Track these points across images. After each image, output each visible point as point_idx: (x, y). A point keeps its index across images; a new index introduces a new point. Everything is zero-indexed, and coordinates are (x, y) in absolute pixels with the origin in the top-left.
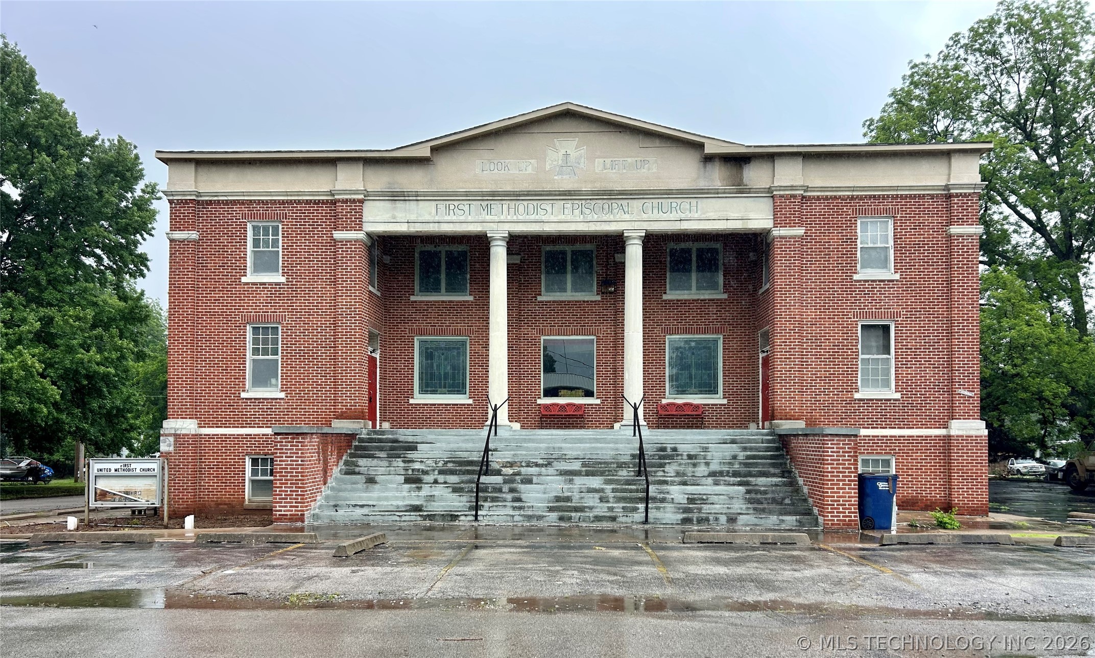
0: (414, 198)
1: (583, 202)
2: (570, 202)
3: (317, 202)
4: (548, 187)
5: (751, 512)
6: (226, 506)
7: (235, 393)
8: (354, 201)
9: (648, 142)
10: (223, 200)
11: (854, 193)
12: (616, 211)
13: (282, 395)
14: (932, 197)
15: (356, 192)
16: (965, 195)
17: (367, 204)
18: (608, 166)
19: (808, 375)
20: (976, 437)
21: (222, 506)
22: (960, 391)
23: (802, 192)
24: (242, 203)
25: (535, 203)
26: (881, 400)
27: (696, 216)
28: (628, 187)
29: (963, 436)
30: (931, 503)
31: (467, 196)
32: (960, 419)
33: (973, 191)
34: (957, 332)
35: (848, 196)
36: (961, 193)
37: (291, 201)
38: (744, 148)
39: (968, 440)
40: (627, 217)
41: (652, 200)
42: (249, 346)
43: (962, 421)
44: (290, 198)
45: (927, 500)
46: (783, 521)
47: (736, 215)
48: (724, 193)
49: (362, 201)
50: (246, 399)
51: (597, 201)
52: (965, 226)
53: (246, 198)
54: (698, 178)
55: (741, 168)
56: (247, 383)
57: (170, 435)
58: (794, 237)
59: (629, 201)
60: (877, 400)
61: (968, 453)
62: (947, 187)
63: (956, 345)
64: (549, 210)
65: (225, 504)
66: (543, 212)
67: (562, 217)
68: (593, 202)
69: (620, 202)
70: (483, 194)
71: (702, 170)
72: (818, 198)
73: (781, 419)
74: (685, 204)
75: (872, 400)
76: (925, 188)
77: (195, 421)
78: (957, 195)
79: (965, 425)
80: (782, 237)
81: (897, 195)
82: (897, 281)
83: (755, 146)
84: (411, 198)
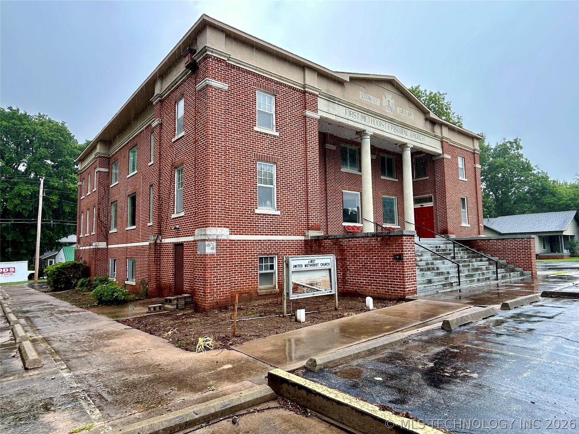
0: (338, 103)
1: (394, 126)
2: (391, 124)
3: (294, 89)
6: (246, 295)
7: (251, 210)
8: (314, 95)
9: (411, 105)
10: (242, 68)
11: (458, 146)
12: (403, 133)
13: (278, 213)
14: (471, 152)
15: (317, 90)
17: (319, 99)
18: (401, 111)
21: (244, 295)
23: (449, 141)
24: (254, 74)
25: (380, 121)
27: (424, 143)
28: (408, 123)
32: (481, 235)
35: (456, 146)
37: (282, 83)
40: (410, 138)
41: (413, 132)
42: (257, 176)
44: (281, 81)
47: (433, 146)
49: (317, 96)
50: (258, 214)
53: (256, 72)
54: (422, 125)
55: (434, 126)
56: (258, 203)
57: (213, 240)
59: (407, 130)
62: (475, 150)
64: (384, 126)
65: (246, 293)
66: (382, 126)
67: (389, 131)
68: (397, 126)
69: (404, 129)
71: (425, 123)
72: (451, 145)
73: (449, 234)
74: (422, 137)
75: (465, 227)
77: (227, 230)
80: (446, 158)
81: (465, 149)
82: (466, 181)
84: (336, 102)
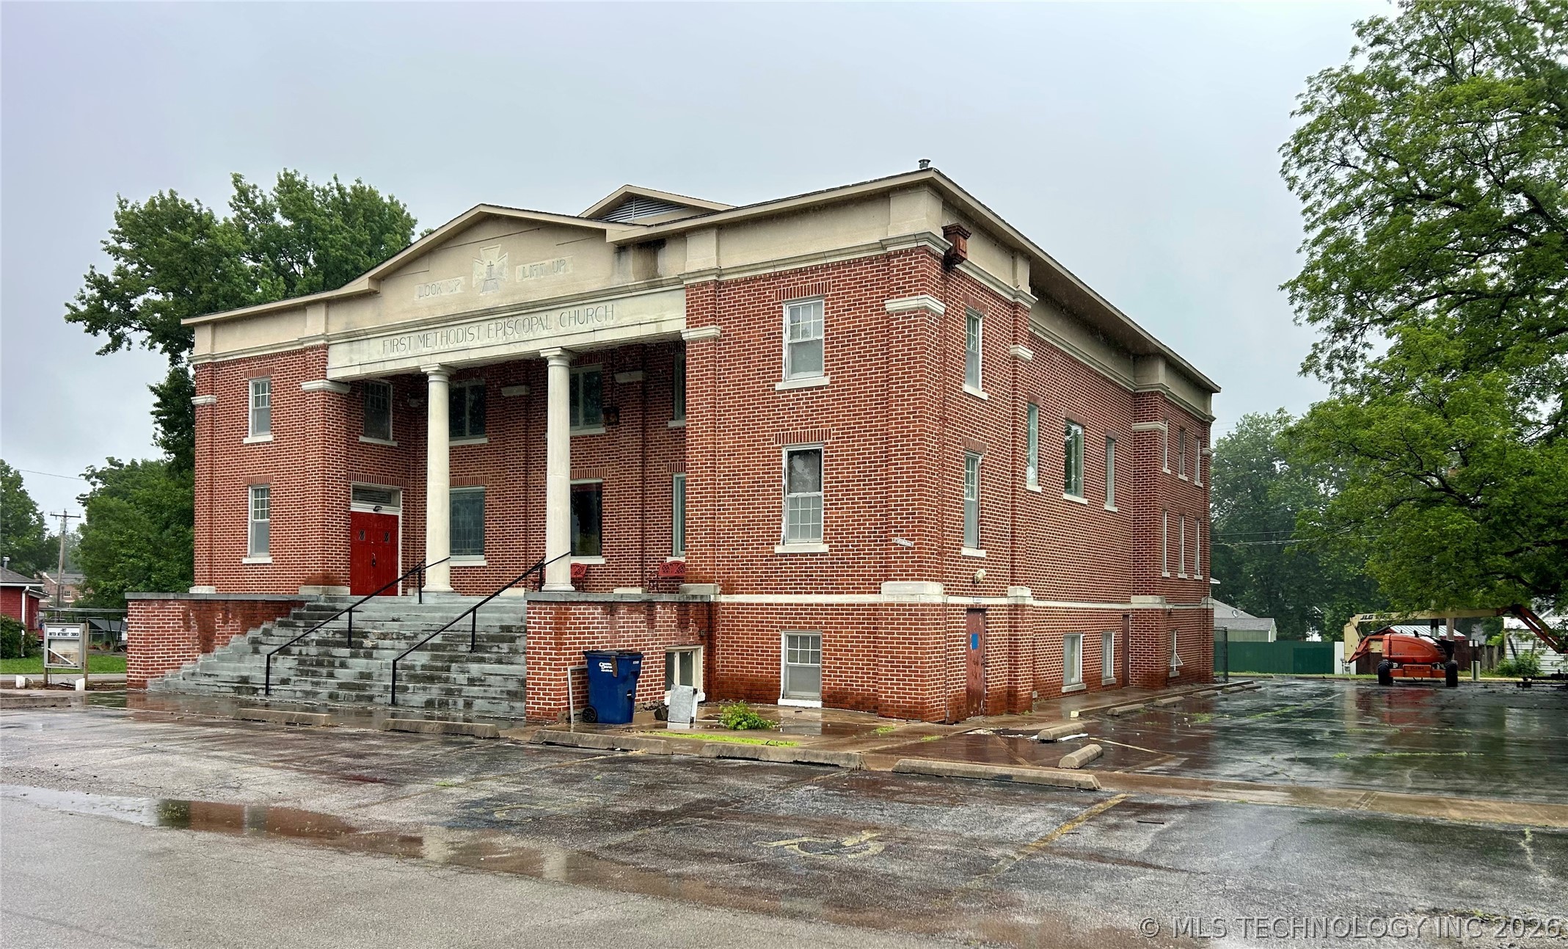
0: (366, 337)
1: (506, 320)
2: (494, 322)
3: (294, 353)
4: (473, 307)
5: (505, 696)
7: (240, 559)
8: (317, 348)
9: (564, 238)
10: (231, 360)
11: (777, 270)
12: (535, 327)
13: (271, 560)
14: (870, 260)
15: (317, 338)
16: (906, 253)
17: (332, 349)
18: (528, 273)
19: (723, 523)
20: (910, 605)
22: (895, 540)
23: (714, 278)
24: (244, 361)
25: (463, 327)
26: (806, 554)
27: (611, 323)
28: (544, 295)
29: (893, 605)
30: (863, 699)
31: (405, 328)
32: (896, 580)
33: (915, 245)
34: (894, 455)
35: (770, 274)
36: (901, 251)
37: (277, 354)
38: (645, 228)
39: (899, 610)
40: (545, 333)
41: (570, 309)
42: (251, 509)
43: (898, 582)
44: (275, 351)
45: (858, 694)
46: (513, 708)
47: (648, 318)
48: (637, 290)
49: (326, 347)
50: (246, 565)
51: (519, 318)
52: (907, 298)
53: (246, 356)
54: (612, 275)
55: (655, 254)
56: (249, 548)
58: (705, 339)
59: (548, 313)
60: (802, 555)
61: (899, 629)
62: (882, 245)
63: (893, 473)
64: (476, 334)
66: (470, 337)
67: (486, 342)
68: (514, 319)
69: (538, 315)
70: (417, 324)
71: (616, 263)
72: (737, 283)
73: (692, 582)
74: (601, 309)
75: (795, 555)
76: (858, 249)
77: (213, 588)
78: (897, 254)
79: (898, 589)
80: (694, 341)
81: (827, 264)
82: (827, 387)
83: (657, 225)
84: (363, 337)
